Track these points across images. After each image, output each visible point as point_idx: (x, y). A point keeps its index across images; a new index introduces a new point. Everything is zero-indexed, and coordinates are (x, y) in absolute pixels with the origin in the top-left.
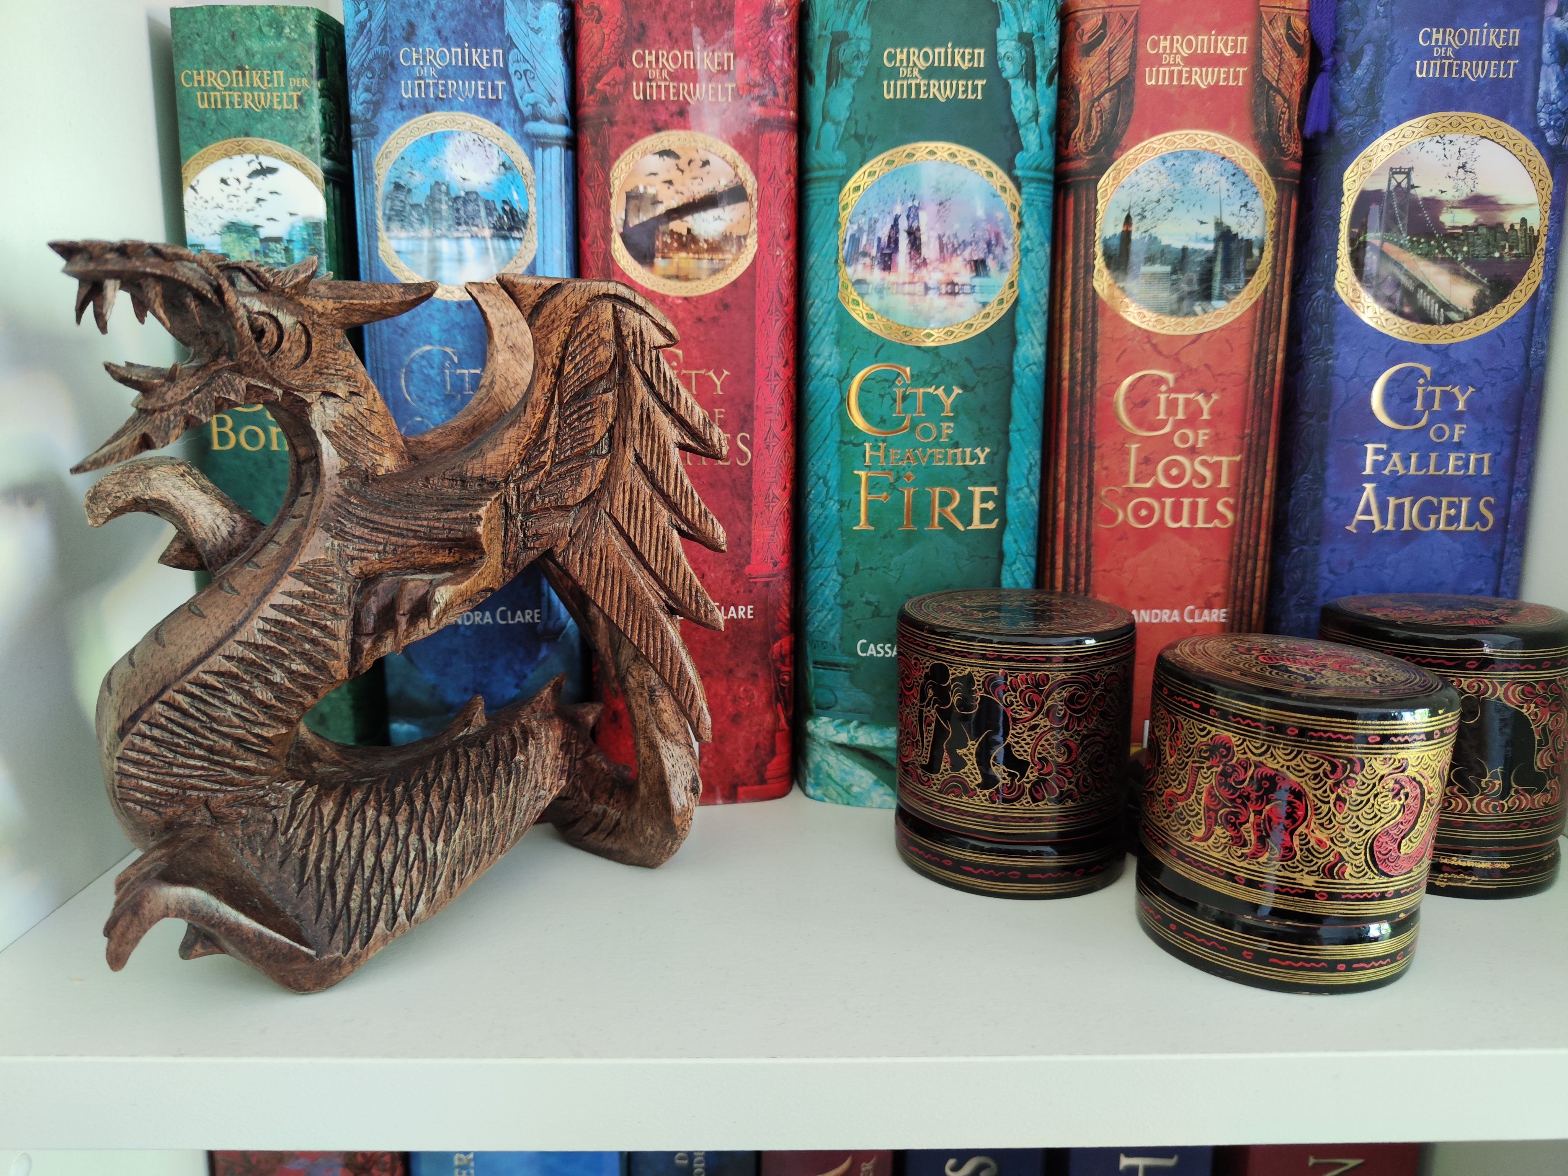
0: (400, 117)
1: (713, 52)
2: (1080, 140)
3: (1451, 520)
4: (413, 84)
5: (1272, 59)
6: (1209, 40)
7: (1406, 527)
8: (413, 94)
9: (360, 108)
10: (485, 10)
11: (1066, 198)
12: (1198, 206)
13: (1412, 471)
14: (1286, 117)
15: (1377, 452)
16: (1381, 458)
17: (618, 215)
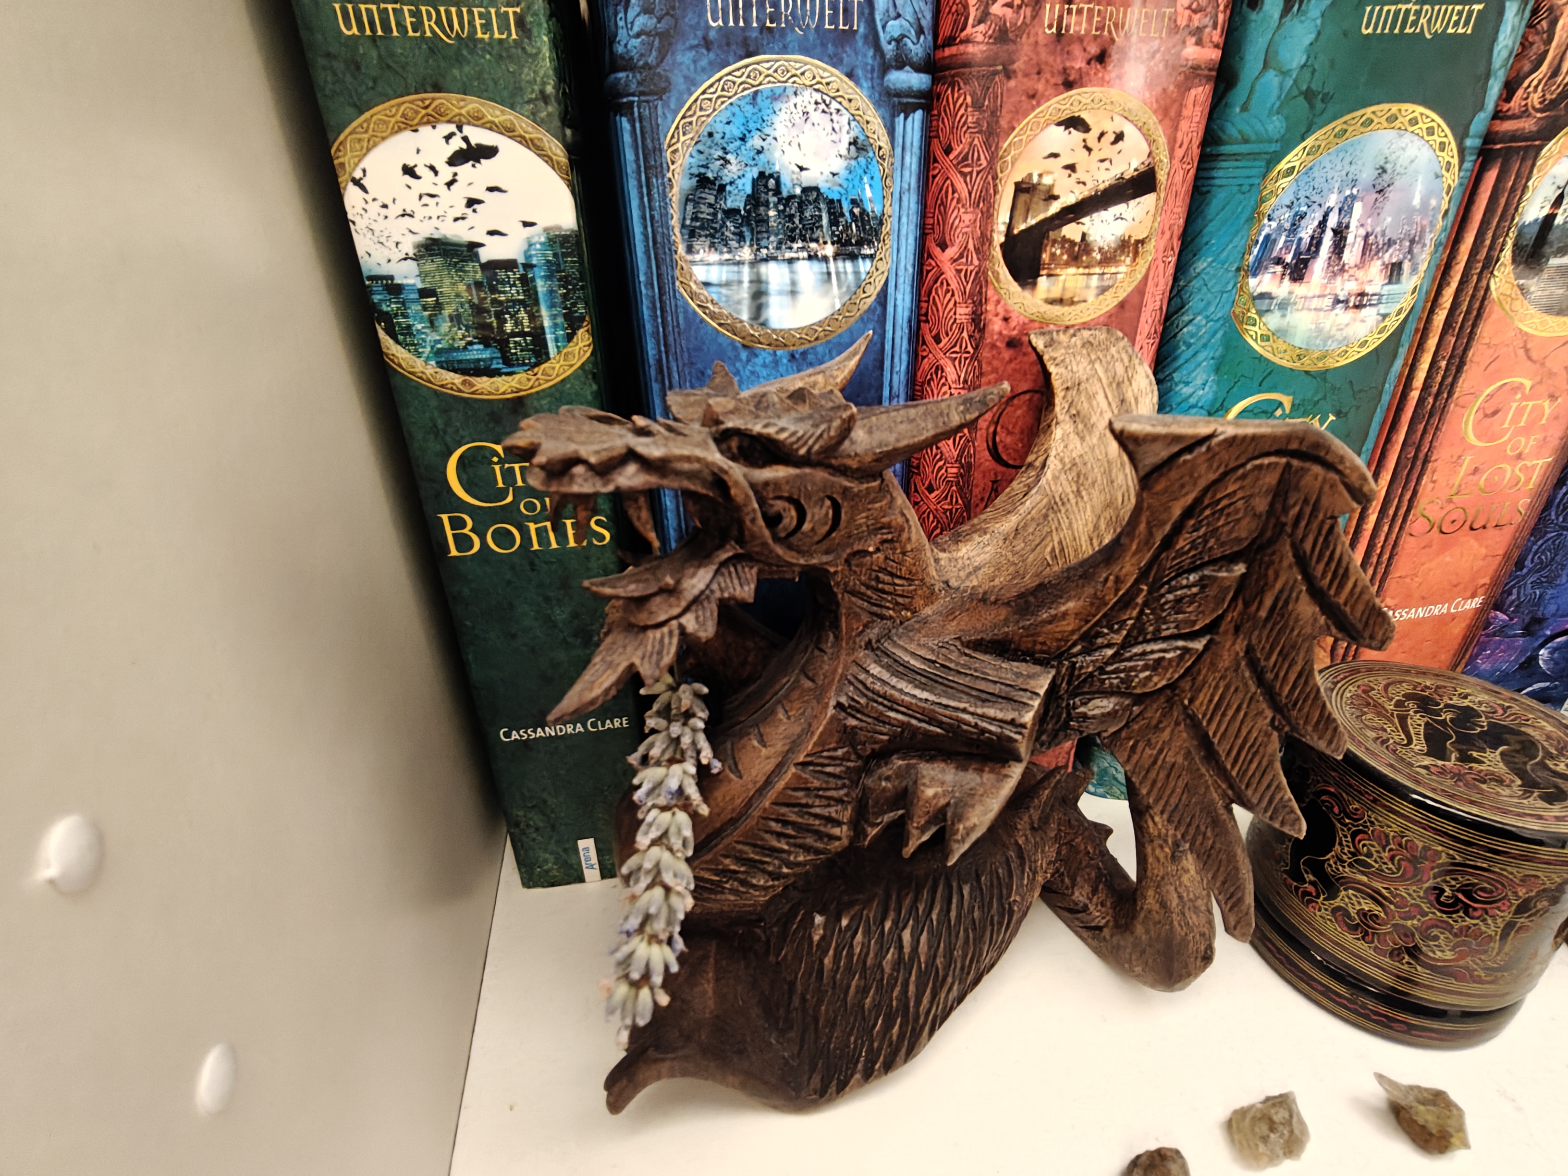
2: (1533, 92)
8: (725, 20)
9: (635, 42)
11: (1484, 170)
17: (1002, 217)
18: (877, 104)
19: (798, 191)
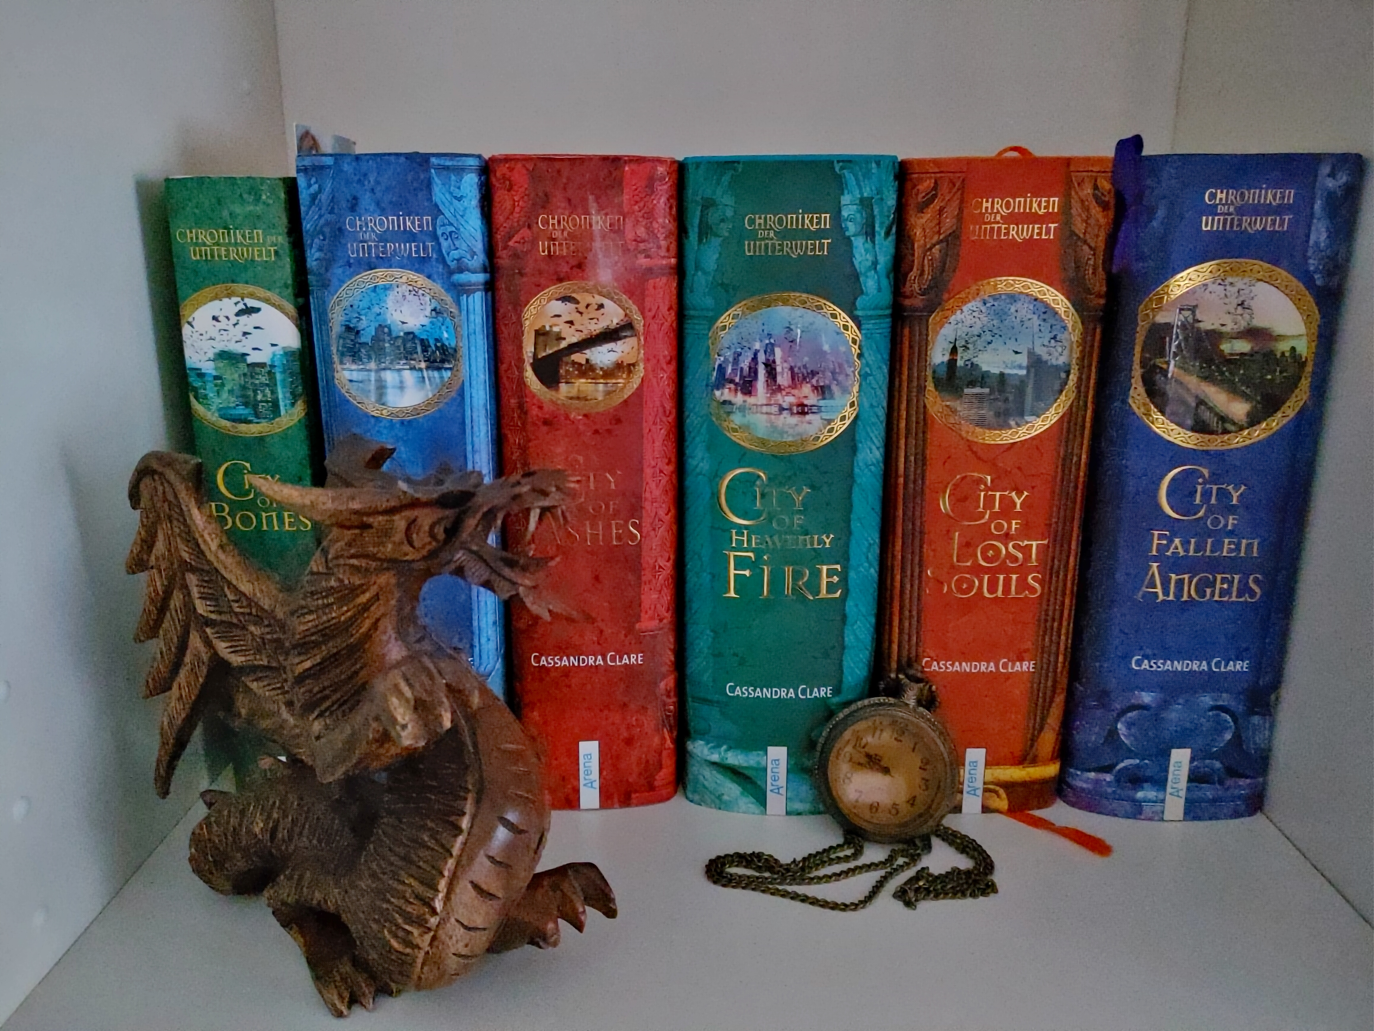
0: (348, 273)
1: (606, 214)
2: (914, 284)
3: (1223, 593)
4: (357, 246)
5: (1080, 215)
6: (1025, 201)
7: (1185, 598)
8: (358, 254)
9: (315, 263)
10: (415, 185)
11: (902, 328)
12: (1013, 340)
13: (1191, 553)
14: (1091, 262)
15: (1160, 537)
16: (1165, 542)
17: (528, 349)
18: (447, 290)
19: (402, 334)
